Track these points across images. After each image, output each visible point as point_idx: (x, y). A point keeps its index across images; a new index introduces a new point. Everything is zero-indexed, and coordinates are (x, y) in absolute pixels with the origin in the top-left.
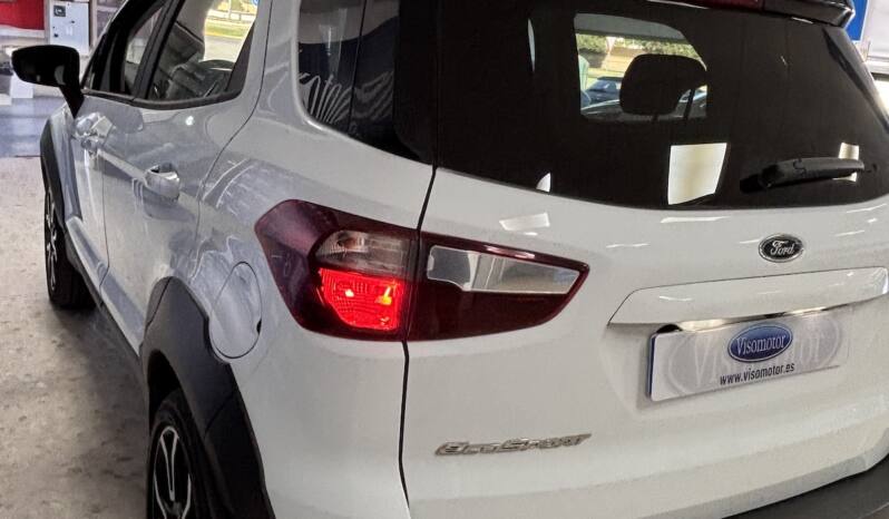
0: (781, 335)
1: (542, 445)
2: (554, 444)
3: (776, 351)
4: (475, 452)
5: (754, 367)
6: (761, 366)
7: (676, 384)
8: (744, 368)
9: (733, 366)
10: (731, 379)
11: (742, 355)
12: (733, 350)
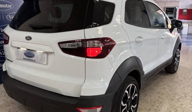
0: (33, 54)
3: (32, 57)
6: (29, 58)
8: (27, 58)
9: (25, 57)
10: (25, 59)
11: (26, 55)
12: (25, 54)
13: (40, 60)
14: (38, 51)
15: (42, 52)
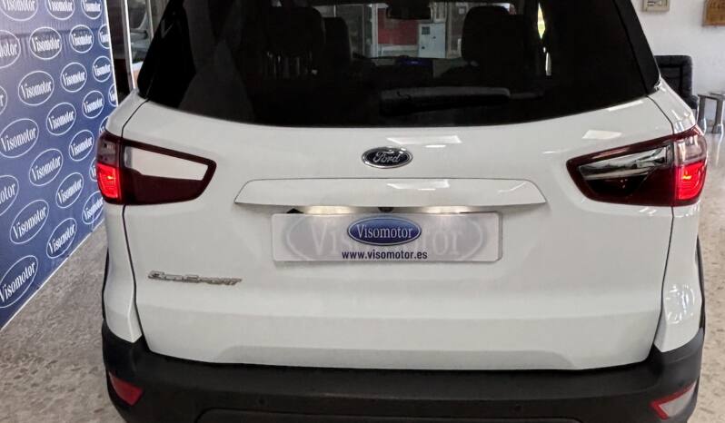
0: (407, 228)
1: (210, 282)
2: (219, 282)
3: (402, 239)
4: (169, 280)
5: (378, 249)
6: (386, 249)
7: (297, 252)
8: (367, 248)
9: (356, 246)
10: (353, 255)
11: (363, 238)
12: (353, 234)
13: (454, 247)
14: (436, 210)
15: (459, 210)
